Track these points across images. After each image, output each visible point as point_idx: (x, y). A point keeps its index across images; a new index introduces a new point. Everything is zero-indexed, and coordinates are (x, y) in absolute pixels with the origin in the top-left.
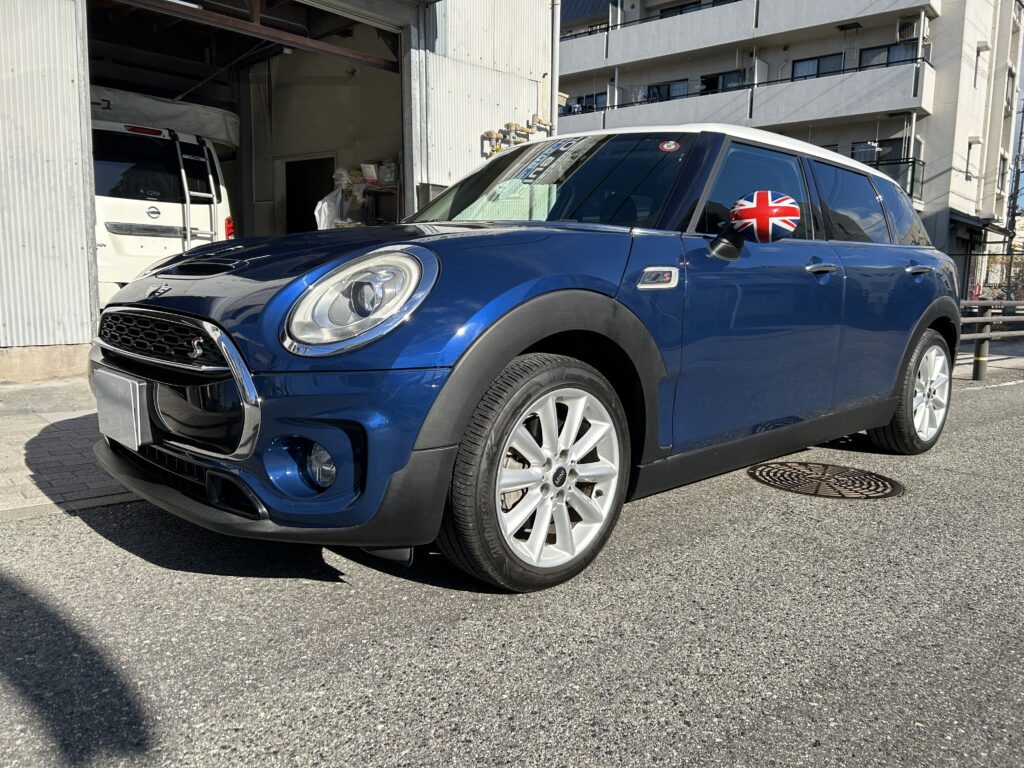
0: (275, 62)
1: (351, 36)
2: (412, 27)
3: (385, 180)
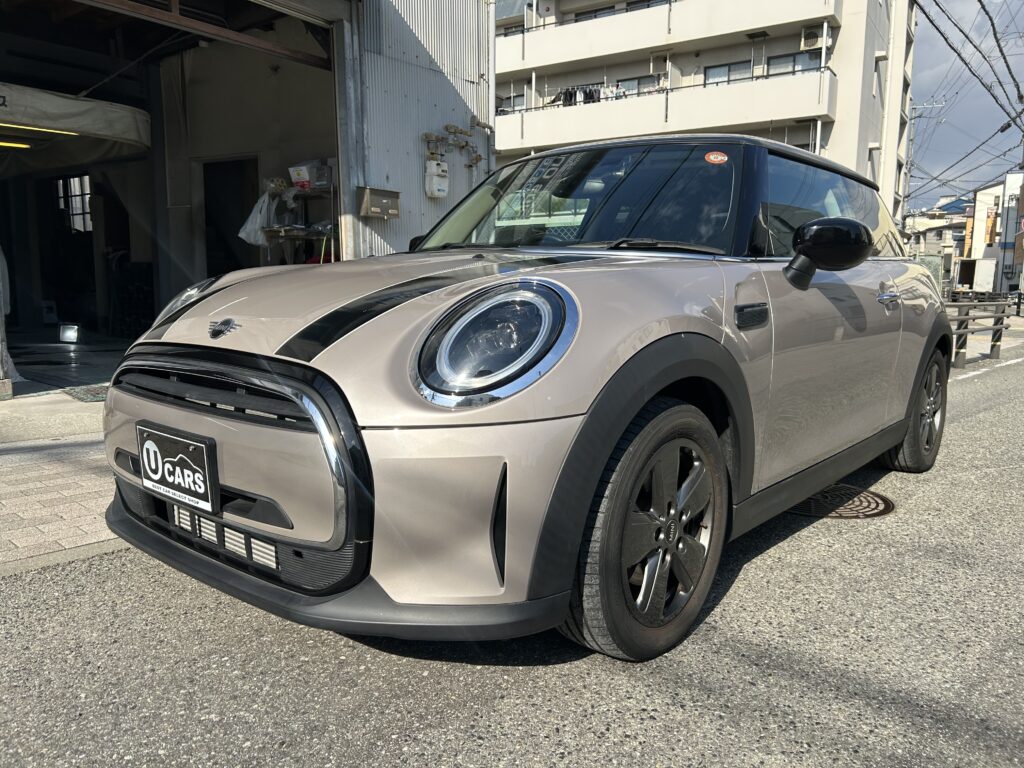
0: (189, 57)
1: (272, 29)
2: (345, 22)
3: (317, 183)
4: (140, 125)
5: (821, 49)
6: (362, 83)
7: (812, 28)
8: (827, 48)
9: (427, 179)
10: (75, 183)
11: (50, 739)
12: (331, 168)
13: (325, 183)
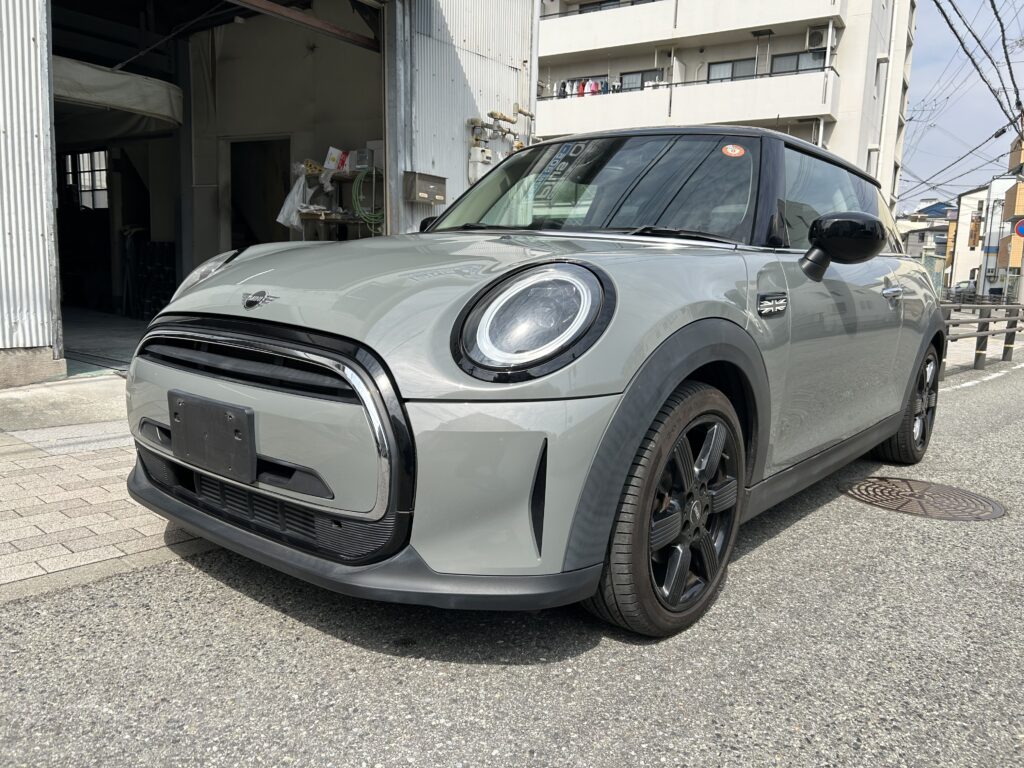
2: (397, 2)
3: (359, 167)
4: (174, 101)
5: (826, 48)
6: (412, 66)
7: (816, 29)
8: (832, 49)
9: (471, 165)
10: (84, 158)
11: (286, 745)
12: (372, 151)
13: (366, 166)
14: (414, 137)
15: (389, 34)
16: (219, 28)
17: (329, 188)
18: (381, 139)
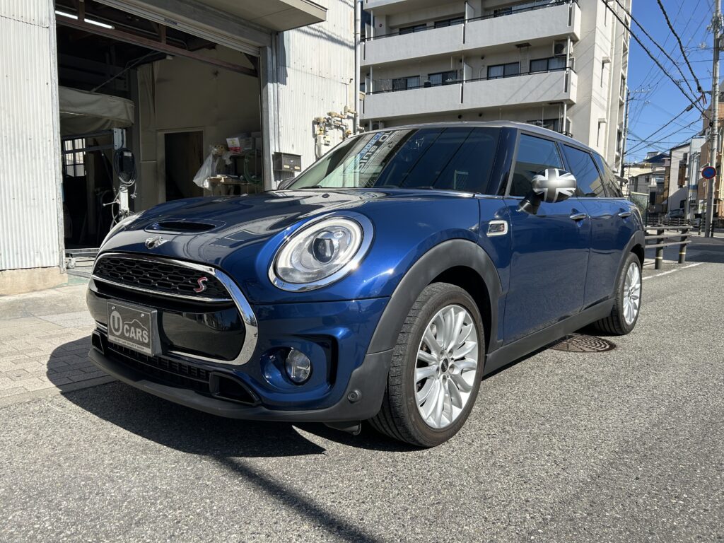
1: (214, 48)
2: (268, 48)
3: (246, 149)
4: (129, 110)
5: (566, 55)
6: (278, 86)
7: (560, 41)
8: (571, 55)
9: (317, 146)
10: (68, 143)
12: (254, 139)
13: (251, 148)
14: (280, 130)
15: (263, 67)
16: (156, 62)
17: (229, 162)
18: (259, 131)
